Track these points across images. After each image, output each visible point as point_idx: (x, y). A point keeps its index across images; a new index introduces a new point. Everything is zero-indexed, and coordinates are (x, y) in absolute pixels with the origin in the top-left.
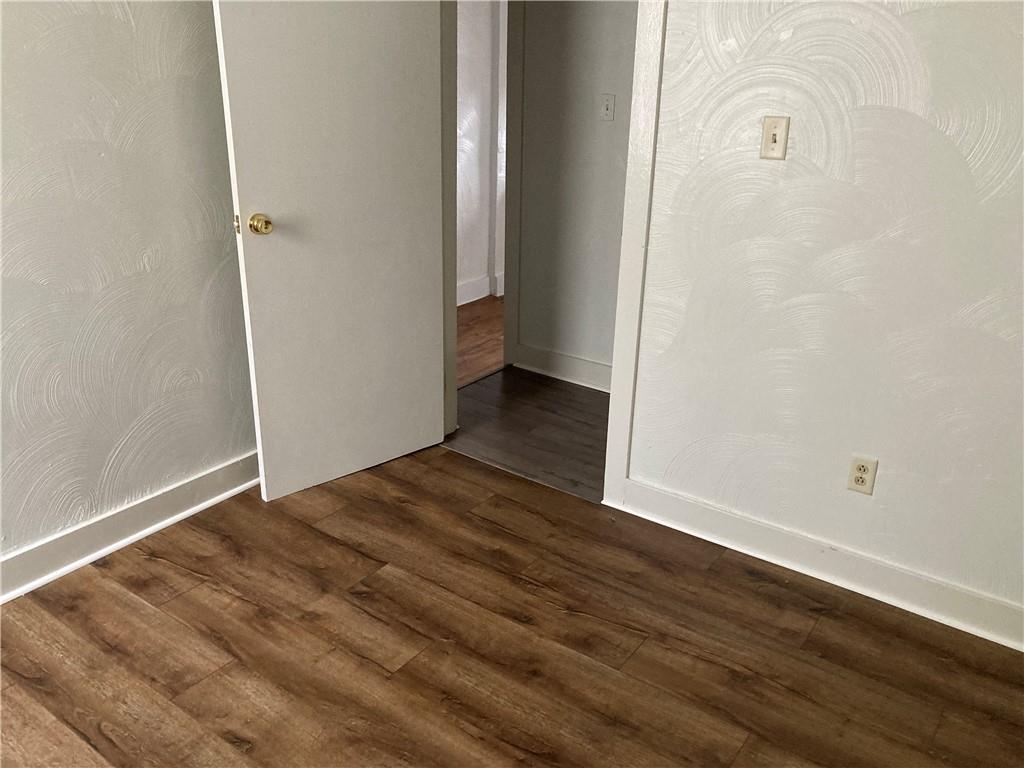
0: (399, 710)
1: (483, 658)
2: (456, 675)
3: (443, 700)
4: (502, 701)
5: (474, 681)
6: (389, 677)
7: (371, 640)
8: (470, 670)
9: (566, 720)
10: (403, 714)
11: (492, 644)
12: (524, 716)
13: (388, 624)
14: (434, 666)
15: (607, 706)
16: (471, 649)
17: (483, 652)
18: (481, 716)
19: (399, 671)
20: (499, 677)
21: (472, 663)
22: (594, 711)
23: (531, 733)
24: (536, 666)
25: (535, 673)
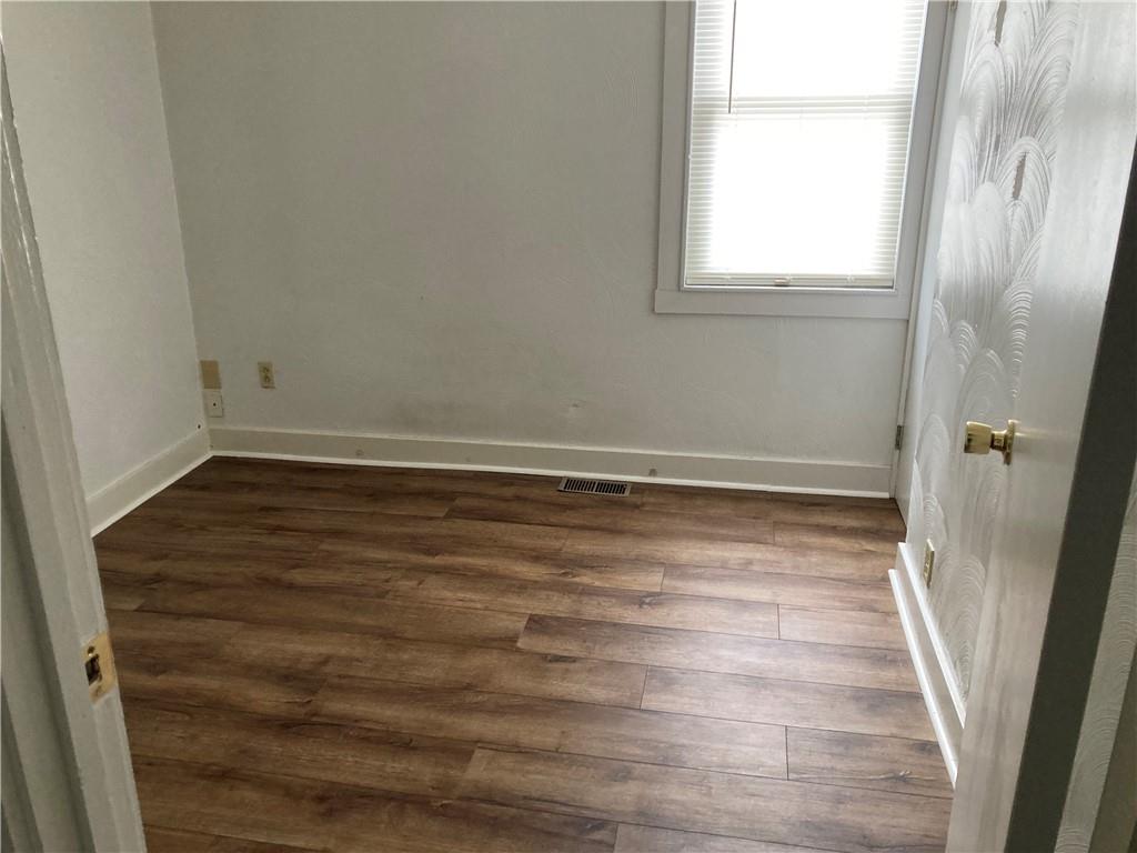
0: (447, 719)
1: (388, 797)
2: (411, 769)
3: (411, 740)
4: (350, 759)
5: (388, 770)
6: (479, 742)
7: (528, 772)
8: (398, 779)
9: (278, 761)
10: (441, 717)
11: (385, 817)
12: (322, 752)
13: (525, 798)
14: (440, 770)
15: (231, 788)
16: (407, 802)
17: (393, 804)
18: (367, 739)
19: (473, 752)
20: (363, 782)
21: (400, 787)
22: (246, 780)
23: (311, 740)
24: (322, 808)
25: (321, 799)
